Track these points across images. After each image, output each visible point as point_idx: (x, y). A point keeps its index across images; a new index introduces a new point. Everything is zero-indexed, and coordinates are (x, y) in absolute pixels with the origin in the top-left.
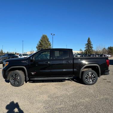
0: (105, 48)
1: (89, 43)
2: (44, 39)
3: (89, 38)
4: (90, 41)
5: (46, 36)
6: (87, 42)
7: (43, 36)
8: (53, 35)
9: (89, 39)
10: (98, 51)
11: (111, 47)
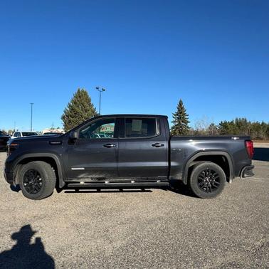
0: (213, 125)
1: (181, 113)
2: (81, 99)
3: (181, 101)
4: (182, 108)
5: (85, 93)
6: (177, 111)
7: (79, 91)
8: (100, 89)
9: (181, 104)
10: (200, 129)
11: (226, 123)
